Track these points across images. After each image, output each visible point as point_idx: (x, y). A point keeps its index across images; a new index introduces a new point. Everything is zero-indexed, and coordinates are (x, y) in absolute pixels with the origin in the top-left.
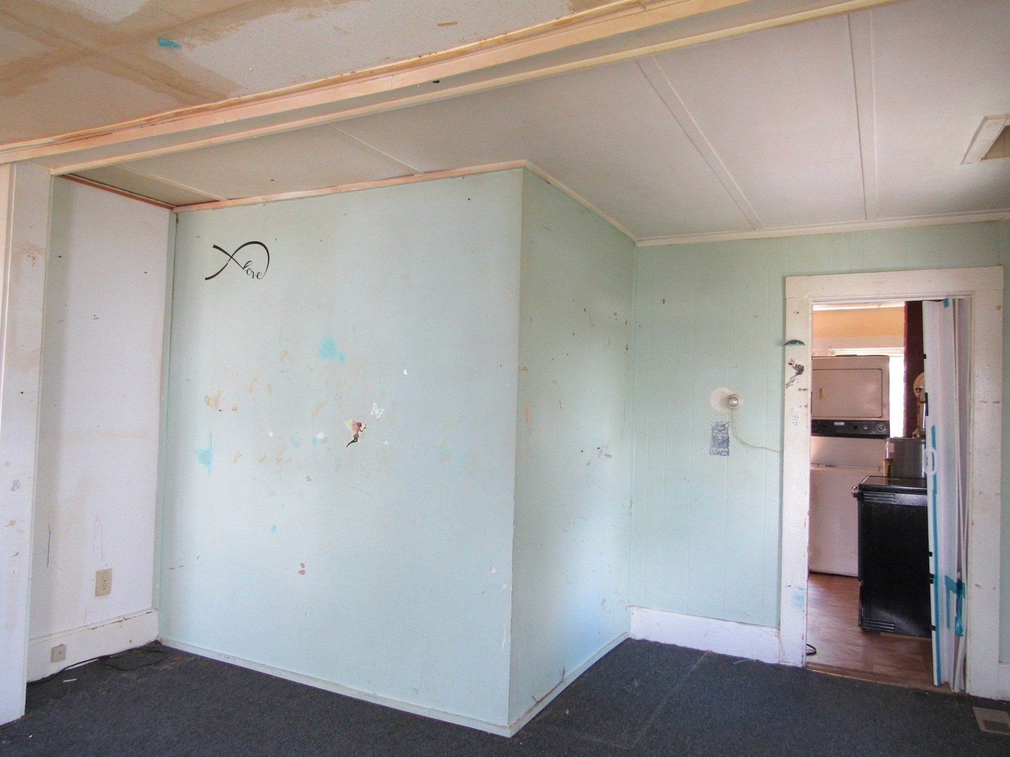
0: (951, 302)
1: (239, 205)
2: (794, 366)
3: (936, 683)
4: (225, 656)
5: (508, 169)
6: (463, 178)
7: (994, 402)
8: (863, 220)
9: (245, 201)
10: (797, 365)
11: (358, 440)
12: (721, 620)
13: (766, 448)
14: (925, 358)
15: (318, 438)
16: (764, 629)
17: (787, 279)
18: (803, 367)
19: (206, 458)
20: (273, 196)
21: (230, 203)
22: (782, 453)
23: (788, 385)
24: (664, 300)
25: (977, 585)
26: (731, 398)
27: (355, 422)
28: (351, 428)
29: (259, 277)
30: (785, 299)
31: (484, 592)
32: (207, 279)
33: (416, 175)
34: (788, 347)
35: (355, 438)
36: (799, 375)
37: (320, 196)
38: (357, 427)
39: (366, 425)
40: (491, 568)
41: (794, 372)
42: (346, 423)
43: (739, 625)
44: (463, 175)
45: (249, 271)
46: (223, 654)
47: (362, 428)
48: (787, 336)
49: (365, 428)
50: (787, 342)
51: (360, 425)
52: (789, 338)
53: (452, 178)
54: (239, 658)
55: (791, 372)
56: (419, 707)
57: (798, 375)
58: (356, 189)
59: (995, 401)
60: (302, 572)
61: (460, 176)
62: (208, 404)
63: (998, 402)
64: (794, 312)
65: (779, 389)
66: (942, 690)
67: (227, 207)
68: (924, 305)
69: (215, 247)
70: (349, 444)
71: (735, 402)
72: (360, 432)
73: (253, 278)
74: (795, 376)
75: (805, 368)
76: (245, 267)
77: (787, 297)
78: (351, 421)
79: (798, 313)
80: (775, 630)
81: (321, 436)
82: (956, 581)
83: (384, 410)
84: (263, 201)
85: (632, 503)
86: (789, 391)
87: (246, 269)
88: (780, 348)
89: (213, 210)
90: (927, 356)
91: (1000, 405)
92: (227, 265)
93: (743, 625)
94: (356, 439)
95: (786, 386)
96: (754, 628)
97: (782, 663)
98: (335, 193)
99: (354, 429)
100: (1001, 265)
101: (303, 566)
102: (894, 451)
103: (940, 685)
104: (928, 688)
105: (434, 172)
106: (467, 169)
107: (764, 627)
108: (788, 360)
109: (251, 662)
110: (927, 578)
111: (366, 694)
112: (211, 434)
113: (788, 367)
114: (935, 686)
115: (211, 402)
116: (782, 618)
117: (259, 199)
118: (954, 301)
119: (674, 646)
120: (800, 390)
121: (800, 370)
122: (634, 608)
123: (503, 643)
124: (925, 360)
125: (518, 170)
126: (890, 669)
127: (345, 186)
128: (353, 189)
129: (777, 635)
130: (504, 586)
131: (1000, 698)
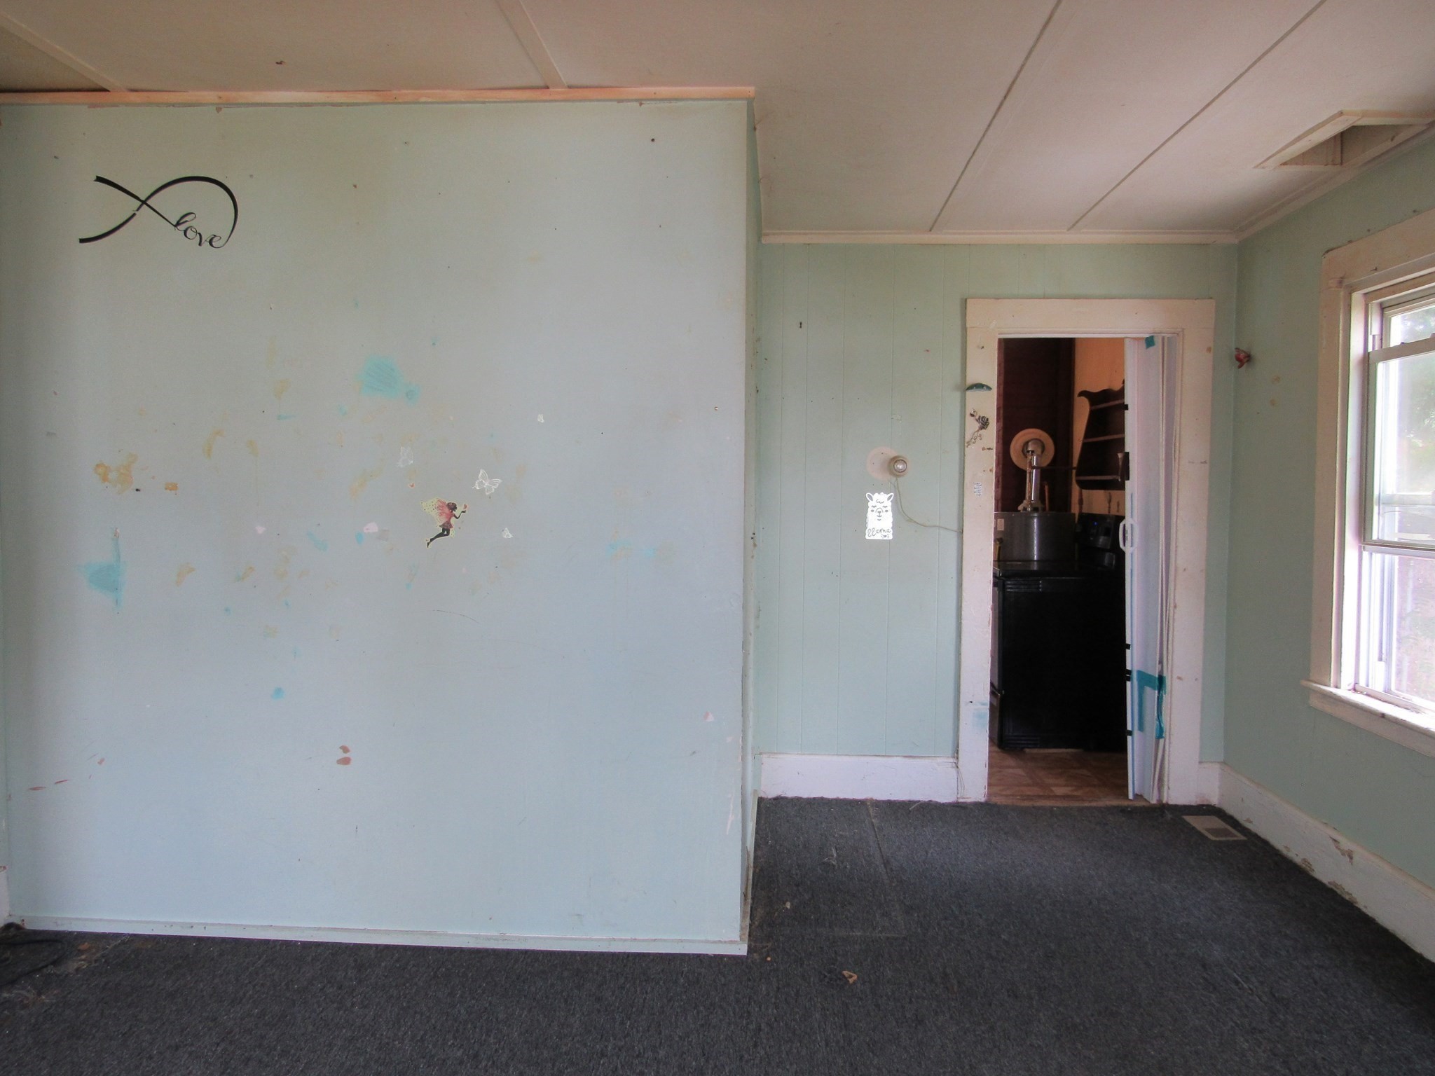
0: (1158, 341)
1: (158, 105)
2: (977, 417)
3: (1131, 796)
4: (183, 925)
5: (722, 99)
6: (641, 104)
7: (1202, 463)
8: (1065, 230)
9: (171, 97)
10: (980, 417)
11: (451, 532)
12: (883, 756)
13: (939, 527)
14: (1127, 409)
15: (365, 531)
16: (939, 760)
17: (968, 300)
18: (987, 419)
19: (108, 580)
20: (241, 93)
21: (134, 97)
22: (961, 532)
23: (969, 443)
24: (801, 324)
25: (1179, 678)
26: (895, 460)
27: (444, 503)
28: (435, 513)
29: (213, 243)
30: (964, 329)
31: (694, 753)
32: (82, 241)
33: (551, 90)
34: (969, 393)
35: (444, 530)
36: (983, 430)
37: (348, 105)
38: (447, 510)
39: (466, 507)
40: (707, 715)
41: (977, 425)
42: (424, 504)
43: (907, 759)
44: (641, 100)
45: (189, 232)
46: (174, 923)
47: (457, 513)
48: (967, 378)
49: (463, 512)
50: (967, 386)
51: (453, 507)
52: (971, 380)
53: (620, 101)
54: (213, 924)
55: (972, 425)
56: (586, 939)
57: (981, 429)
58: (430, 100)
59: (1203, 461)
60: (346, 761)
61: (636, 100)
62: (105, 479)
63: (1205, 462)
64: (978, 347)
65: (956, 448)
66: (1140, 804)
67: (127, 104)
68: (1127, 342)
69: (99, 179)
70: (432, 540)
71: (900, 466)
72: (453, 519)
73: (200, 244)
74: (978, 431)
75: (990, 421)
76: (178, 224)
77: (968, 326)
78: (435, 500)
79: (983, 347)
80: (952, 760)
81: (373, 528)
82: (1157, 676)
83: (500, 481)
84: (217, 101)
85: (759, 610)
86: (970, 451)
87: (182, 227)
88: (958, 395)
89: (89, 107)
90: (1129, 407)
91: (1207, 466)
92: (135, 218)
93: (911, 760)
94: (446, 530)
95: (966, 444)
96: (926, 761)
97: (961, 800)
98: (383, 103)
99: (441, 515)
100: (1211, 298)
101: (345, 749)
102: (1005, 529)
103: (1136, 796)
104: (1125, 803)
105: (587, 87)
106: (650, 90)
107: (938, 758)
108: (969, 410)
109: (245, 927)
110: (1125, 675)
111: (488, 938)
112: (116, 535)
113: (968, 418)
114: (1131, 800)
115: (112, 476)
116: (960, 742)
117: (211, 96)
118: (1163, 338)
119: (822, 798)
120: (983, 449)
121: (984, 423)
122: (764, 756)
123: (729, 822)
124: (1126, 411)
125: (740, 102)
126: (1070, 788)
127: (406, 91)
128: (423, 99)
129: (954, 765)
130: (729, 739)
131: (1200, 802)
